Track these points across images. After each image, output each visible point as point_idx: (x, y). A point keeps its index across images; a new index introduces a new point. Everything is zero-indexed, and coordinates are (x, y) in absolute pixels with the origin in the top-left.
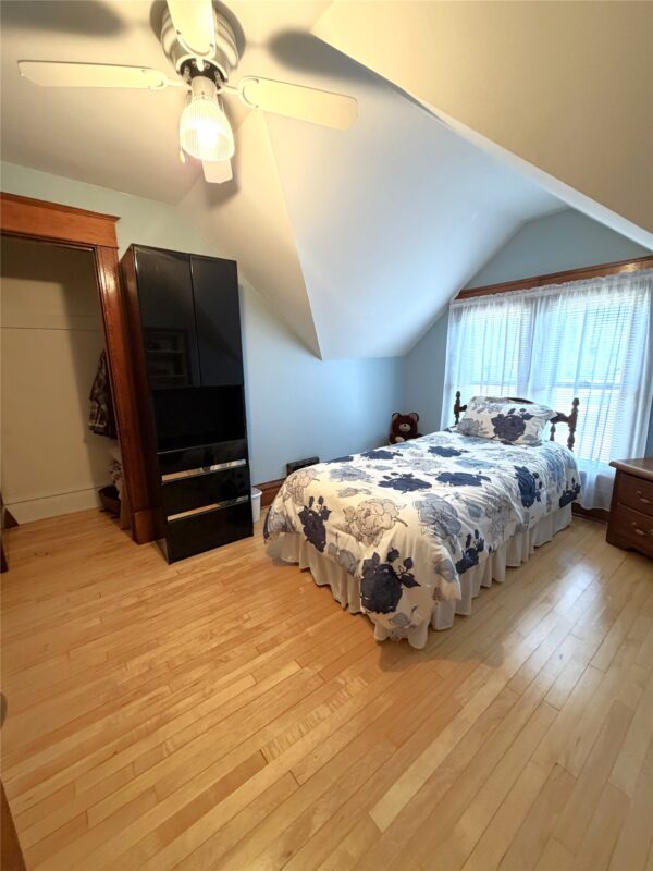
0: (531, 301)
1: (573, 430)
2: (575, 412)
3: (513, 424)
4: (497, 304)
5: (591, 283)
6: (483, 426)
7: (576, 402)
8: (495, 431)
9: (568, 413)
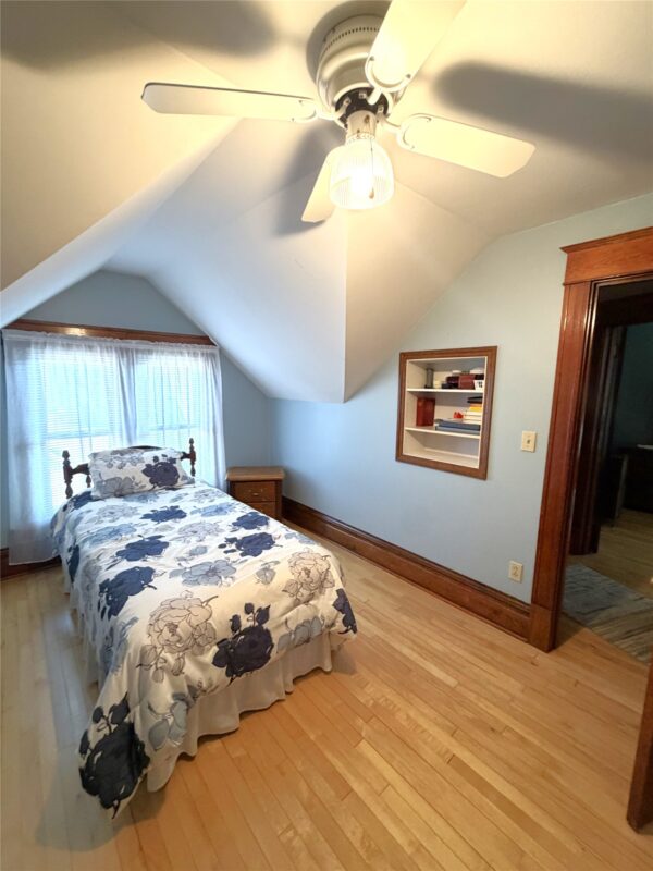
0: (122, 352)
1: (193, 463)
2: (192, 448)
3: (166, 470)
4: (63, 345)
5: (176, 347)
6: (137, 480)
7: (191, 442)
8: (152, 482)
9: (188, 452)
